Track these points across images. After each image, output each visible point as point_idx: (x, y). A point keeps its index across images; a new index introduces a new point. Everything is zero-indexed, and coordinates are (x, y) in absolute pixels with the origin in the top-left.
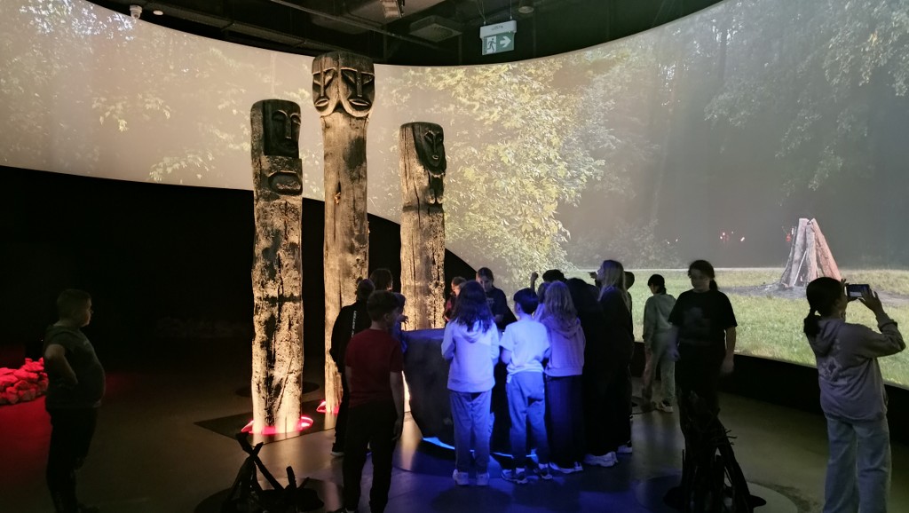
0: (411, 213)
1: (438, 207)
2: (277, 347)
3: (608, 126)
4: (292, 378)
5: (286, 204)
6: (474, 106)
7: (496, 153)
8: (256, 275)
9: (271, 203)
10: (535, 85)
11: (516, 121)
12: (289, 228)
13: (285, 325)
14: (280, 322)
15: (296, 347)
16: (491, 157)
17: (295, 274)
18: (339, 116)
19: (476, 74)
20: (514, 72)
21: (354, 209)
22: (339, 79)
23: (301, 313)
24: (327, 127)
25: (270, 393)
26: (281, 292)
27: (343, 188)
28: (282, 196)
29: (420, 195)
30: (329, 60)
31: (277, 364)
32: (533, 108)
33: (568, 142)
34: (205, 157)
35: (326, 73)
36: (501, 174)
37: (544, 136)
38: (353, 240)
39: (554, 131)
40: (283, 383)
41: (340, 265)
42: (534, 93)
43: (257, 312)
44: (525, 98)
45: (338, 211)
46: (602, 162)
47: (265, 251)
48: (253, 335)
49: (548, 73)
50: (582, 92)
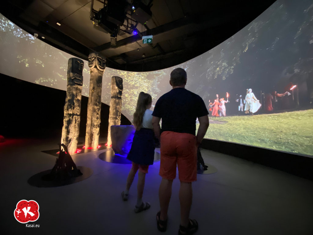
0: (113, 98)
1: (120, 98)
2: (70, 128)
3: (158, 87)
4: (75, 138)
5: (77, 87)
6: (128, 80)
7: (133, 92)
8: (65, 107)
9: (72, 86)
10: (143, 77)
11: (138, 85)
12: (77, 94)
13: (74, 122)
14: (72, 121)
15: (77, 129)
16: (132, 92)
17: (78, 108)
18: (95, 69)
19: (129, 73)
20: (138, 74)
21: (98, 94)
22: (96, 59)
23: (79, 119)
24: (91, 72)
25: (67, 142)
26: (73, 112)
27: (95, 88)
28: (76, 85)
29: (116, 94)
30: (94, 54)
31: (70, 134)
32: (142, 82)
33: (149, 90)
34: (54, 80)
35: (93, 58)
36: (134, 96)
37: (144, 89)
38: (97, 102)
39: (146, 88)
40: (72, 139)
41: (92, 109)
42: (142, 79)
43: (65, 118)
44: (140, 80)
45: (93, 94)
46: (156, 95)
47: (69, 100)
48: (63, 125)
49: (145, 75)
50: (153, 80)
